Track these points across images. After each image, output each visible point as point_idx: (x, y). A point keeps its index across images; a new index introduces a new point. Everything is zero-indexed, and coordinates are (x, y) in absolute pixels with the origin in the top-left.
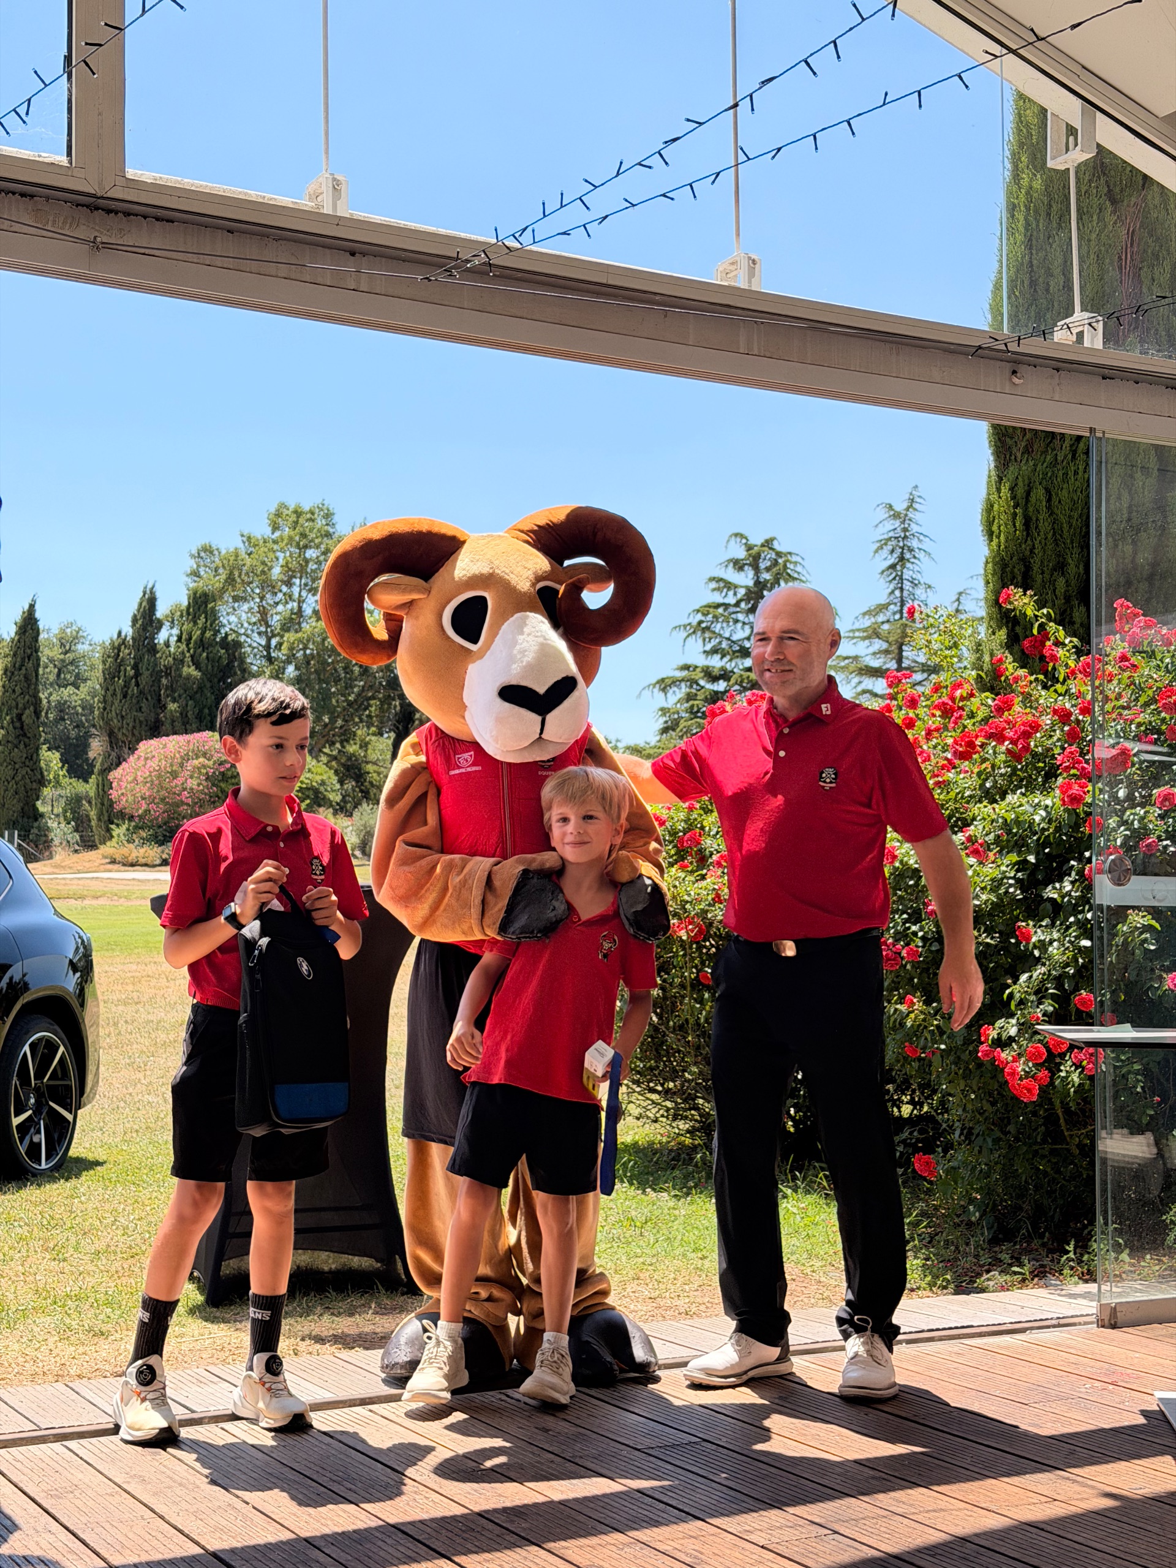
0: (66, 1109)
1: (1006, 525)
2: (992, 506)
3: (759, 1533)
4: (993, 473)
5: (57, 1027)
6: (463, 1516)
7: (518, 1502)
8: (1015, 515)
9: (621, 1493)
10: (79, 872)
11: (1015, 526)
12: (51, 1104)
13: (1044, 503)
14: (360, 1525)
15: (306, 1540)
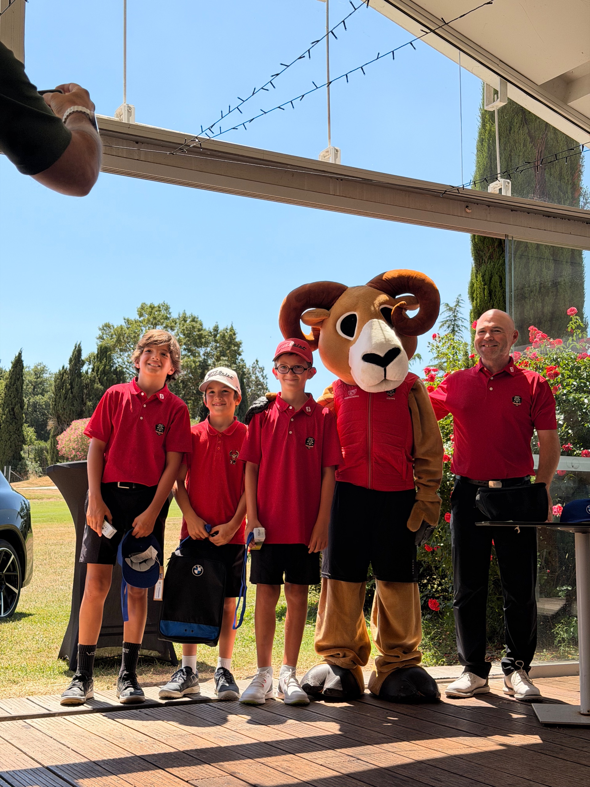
0: (15, 587)
1: (480, 293)
2: (473, 285)
3: (320, 759)
4: (474, 269)
5: (10, 546)
6: (174, 753)
7: (204, 747)
8: (484, 289)
9: (256, 743)
10: (41, 486)
11: (484, 295)
12: (7, 584)
13: (498, 283)
14: (123, 756)
15: (94, 762)
